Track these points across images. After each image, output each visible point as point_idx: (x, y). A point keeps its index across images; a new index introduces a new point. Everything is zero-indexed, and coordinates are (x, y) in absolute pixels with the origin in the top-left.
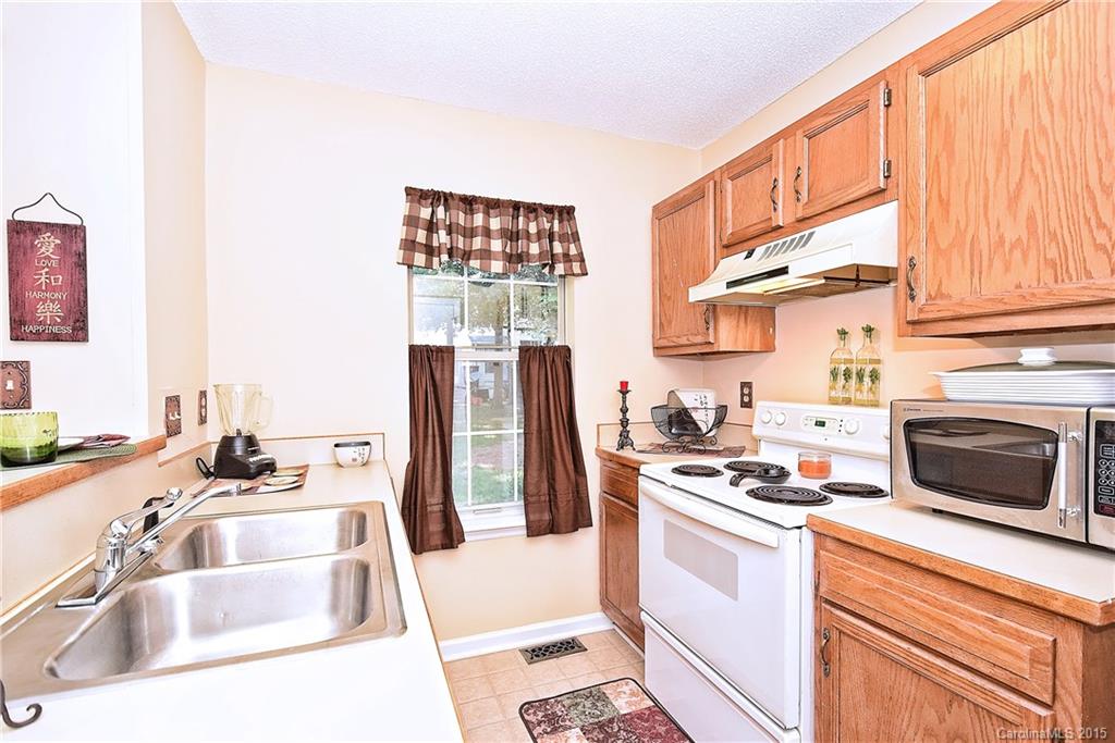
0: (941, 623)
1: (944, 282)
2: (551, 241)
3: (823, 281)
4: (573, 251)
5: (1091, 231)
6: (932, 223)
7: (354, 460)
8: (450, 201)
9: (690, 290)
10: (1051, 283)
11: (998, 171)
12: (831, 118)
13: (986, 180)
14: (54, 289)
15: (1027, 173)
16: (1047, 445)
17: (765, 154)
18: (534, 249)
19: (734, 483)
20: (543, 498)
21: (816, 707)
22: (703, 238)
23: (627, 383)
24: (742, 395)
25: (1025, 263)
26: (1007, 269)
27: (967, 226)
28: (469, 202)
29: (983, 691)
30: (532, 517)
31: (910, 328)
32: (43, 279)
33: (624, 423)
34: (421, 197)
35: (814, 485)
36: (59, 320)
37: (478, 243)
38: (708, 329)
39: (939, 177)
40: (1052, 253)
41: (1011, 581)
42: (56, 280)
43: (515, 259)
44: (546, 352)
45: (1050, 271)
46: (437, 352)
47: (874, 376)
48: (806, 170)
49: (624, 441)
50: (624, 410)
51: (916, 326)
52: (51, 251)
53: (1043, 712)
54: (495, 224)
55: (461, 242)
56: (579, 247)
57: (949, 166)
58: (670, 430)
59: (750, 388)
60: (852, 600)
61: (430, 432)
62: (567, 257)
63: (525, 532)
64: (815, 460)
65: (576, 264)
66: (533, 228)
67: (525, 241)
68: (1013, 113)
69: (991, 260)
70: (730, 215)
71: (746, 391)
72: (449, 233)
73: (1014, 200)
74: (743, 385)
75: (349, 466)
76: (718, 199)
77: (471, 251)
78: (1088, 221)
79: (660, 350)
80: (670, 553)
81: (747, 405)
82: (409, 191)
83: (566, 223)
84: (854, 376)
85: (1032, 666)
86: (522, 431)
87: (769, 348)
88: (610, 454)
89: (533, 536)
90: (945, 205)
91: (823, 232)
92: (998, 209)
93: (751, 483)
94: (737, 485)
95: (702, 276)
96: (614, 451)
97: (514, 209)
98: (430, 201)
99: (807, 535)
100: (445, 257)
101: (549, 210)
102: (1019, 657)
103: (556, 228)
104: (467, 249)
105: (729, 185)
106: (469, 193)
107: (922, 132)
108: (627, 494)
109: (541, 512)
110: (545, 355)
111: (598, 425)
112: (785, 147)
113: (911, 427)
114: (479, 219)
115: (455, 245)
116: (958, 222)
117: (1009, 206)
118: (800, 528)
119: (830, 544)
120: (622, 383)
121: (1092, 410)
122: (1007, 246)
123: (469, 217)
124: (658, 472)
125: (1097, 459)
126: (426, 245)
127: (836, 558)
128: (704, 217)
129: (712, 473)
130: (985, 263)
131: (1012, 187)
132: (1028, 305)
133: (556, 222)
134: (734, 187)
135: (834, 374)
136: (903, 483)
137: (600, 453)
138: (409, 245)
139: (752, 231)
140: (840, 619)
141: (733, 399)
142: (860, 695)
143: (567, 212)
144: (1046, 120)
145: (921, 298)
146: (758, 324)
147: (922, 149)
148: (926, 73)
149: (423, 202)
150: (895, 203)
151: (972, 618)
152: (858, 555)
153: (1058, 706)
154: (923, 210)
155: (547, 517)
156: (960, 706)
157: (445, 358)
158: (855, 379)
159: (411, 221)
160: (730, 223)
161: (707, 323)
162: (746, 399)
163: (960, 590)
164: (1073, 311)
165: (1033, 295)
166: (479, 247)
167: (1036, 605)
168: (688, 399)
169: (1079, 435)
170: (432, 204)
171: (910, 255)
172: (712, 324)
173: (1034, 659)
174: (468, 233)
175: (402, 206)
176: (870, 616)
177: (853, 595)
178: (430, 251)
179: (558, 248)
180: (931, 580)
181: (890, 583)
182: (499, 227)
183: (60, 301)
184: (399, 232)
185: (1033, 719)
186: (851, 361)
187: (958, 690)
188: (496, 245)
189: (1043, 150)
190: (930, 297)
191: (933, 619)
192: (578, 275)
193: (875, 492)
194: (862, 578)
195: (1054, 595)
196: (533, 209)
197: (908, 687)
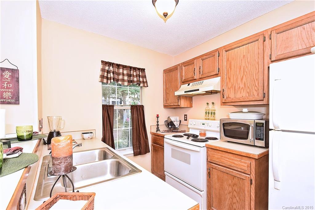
0: (232, 163)
1: (229, 94)
2: (140, 77)
3: (205, 92)
4: (145, 80)
5: (254, 87)
6: (227, 82)
7: (89, 137)
8: (113, 65)
9: (175, 92)
10: (248, 96)
11: (239, 74)
12: (207, 57)
13: (237, 75)
14: (9, 88)
15: (244, 74)
16: (242, 128)
17: (192, 62)
18: (135, 79)
19: (188, 138)
20: (137, 146)
21: (207, 185)
22: (177, 80)
23: (158, 115)
24: (185, 118)
25: (244, 92)
26: (241, 93)
27: (234, 83)
28: (118, 66)
29: (239, 174)
30: (135, 151)
31: (223, 103)
32: (5, 85)
33: (158, 125)
34: (105, 64)
35: (204, 138)
36: (10, 98)
37: (121, 77)
38: (178, 102)
39: (229, 73)
40: (248, 91)
41: (244, 153)
42: (10, 86)
43: (130, 82)
44: (138, 107)
45: (248, 94)
46: (109, 107)
47: (214, 113)
48: (201, 67)
49: (158, 129)
50: (158, 122)
51: (224, 103)
52: (8, 77)
53: (249, 176)
54: (125, 72)
55: (116, 77)
56: (146, 79)
57: (231, 71)
58: (168, 126)
59: (187, 116)
60: (215, 161)
61: (108, 129)
62: (143, 82)
63: (133, 155)
64: (203, 132)
65: (145, 83)
66: (135, 74)
67: (133, 77)
68: (242, 62)
69: (238, 91)
70: (184, 75)
71: (186, 117)
72: (113, 74)
73: (242, 79)
74: (185, 115)
75: (88, 139)
76: (181, 71)
77: (119, 79)
78: (254, 85)
79: (165, 106)
80: (173, 156)
81: (186, 120)
82: (102, 62)
83: (143, 73)
84: (210, 113)
85: (247, 168)
86: (132, 128)
87: (191, 106)
88: (154, 133)
89: (135, 156)
90: (230, 79)
91: (206, 81)
92: (239, 81)
93: (191, 138)
94: (188, 139)
95: (177, 89)
96: (155, 132)
97: (130, 68)
98: (108, 65)
99: (205, 148)
100: (112, 81)
101: (139, 69)
102: (245, 167)
103: (141, 74)
104: (118, 78)
105: (184, 68)
106: (118, 63)
107: (225, 63)
108: (160, 143)
109: (137, 149)
110: (137, 108)
111: (151, 126)
112: (197, 61)
113: (224, 125)
114: (121, 71)
115: (115, 77)
116: (232, 83)
117: (241, 81)
118: (204, 147)
119: (210, 150)
120: (157, 115)
121: (255, 121)
122: (241, 88)
123: (118, 70)
124: (169, 137)
125: (256, 129)
126: (106, 77)
127: (211, 152)
128: (177, 74)
129: (181, 137)
130: (237, 91)
131: (242, 77)
132: (244, 100)
133: (141, 72)
134: (185, 68)
135: (206, 113)
136: (222, 136)
137: (151, 133)
138: (102, 77)
139: (189, 79)
140: (212, 165)
141: (183, 119)
142: (217, 181)
143: (143, 70)
144: (247, 65)
145: (225, 97)
146: (189, 101)
147: (225, 67)
148: (226, 51)
149: (106, 65)
150: (220, 77)
151: (237, 161)
152: (216, 151)
153: (251, 175)
154: (225, 79)
155: (139, 150)
156: (235, 178)
157: (111, 109)
158: (210, 114)
159: (103, 70)
160: (184, 77)
161: (178, 100)
162: (186, 119)
163: (235, 156)
164: (252, 102)
165: (245, 98)
166: (121, 78)
167: (248, 157)
168: (173, 119)
169: (253, 125)
170: (108, 66)
171: (223, 88)
172: (179, 100)
173: (248, 167)
174: (118, 74)
175: (100, 66)
176: (218, 163)
177: (216, 160)
178: (107, 78)
179: (141, 79)
180: (230, 155)
181: (222, 156)
182: (126, 73)
183: (11, 92)
184: (100, 73)
185: (247, 178)
186: (209, 110)
187: (235, 175)
188: (126, 78)
189: (247, 71)
190: (227, 98)
191: (230, 162)
192: (146, 87)
193: (216, 139)
194: (217, 156)
195: (250, 154)
196: (135, 69)
197: (226, 176)
